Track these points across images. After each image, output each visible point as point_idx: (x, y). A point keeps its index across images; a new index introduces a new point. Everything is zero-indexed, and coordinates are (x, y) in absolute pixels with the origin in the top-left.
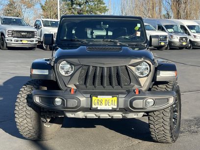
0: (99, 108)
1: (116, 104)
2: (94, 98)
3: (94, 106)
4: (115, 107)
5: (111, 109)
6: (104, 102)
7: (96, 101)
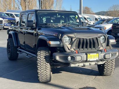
0: (91, 60)
1: (98, 58)
2: (88, 55)
3: (88, 59)
4: (98, 59)
5: (96, 60)
6: (93, 57)
7: (89, 57)
